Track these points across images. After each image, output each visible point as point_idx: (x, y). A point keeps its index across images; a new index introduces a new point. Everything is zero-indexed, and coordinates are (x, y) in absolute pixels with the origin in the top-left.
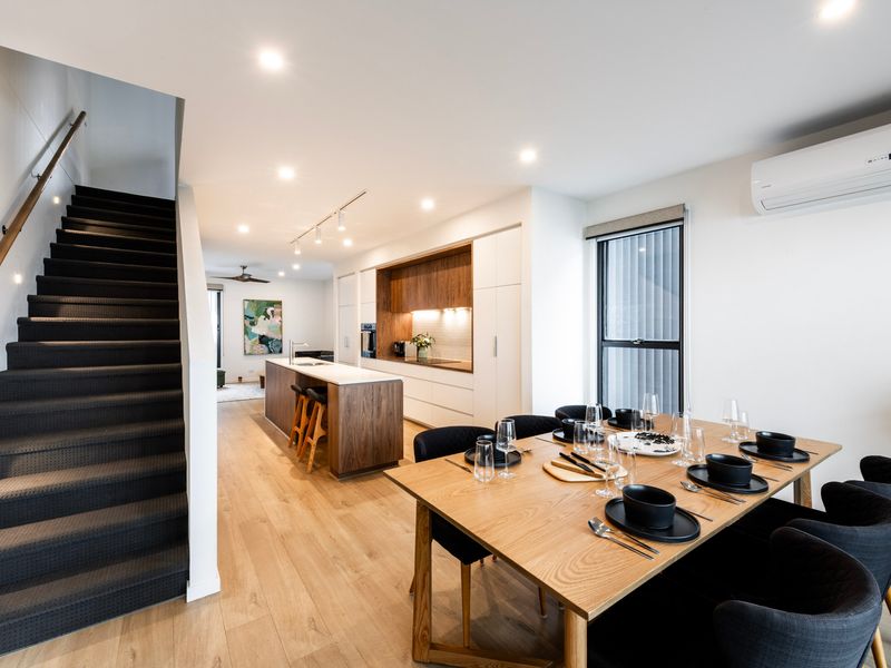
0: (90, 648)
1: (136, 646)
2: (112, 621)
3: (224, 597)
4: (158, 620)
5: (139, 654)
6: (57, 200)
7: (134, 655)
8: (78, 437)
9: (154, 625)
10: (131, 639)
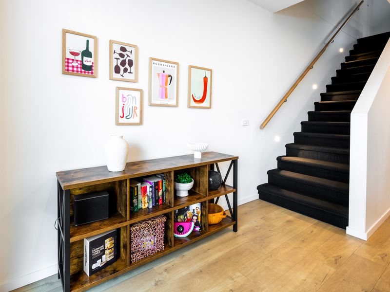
0: (302, 221)
1: (315, 230)
2: (314, 219)
3: (366, 244)
4: (329, 230)
5: (313, 233)
6: (341, 50)
7: (312, 232)
8: (321, 148)
9: (326, 230)
10: (315, 228)
